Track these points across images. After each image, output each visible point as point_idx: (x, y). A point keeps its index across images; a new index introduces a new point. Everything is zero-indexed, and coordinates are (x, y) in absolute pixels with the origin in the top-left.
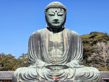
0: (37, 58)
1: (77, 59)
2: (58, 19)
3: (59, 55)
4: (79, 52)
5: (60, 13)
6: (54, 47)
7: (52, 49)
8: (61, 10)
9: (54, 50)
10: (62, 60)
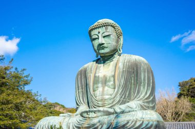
0: (82, 102)
2: (103, 42)
3: (107, 95)
4: (144, 88)
5: (106, 33)
6: (100, 85)
7: (97, 87)
8: (106, 29)
9: (100, 89)
10: (110, 102)
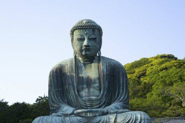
1: (120, 100)
5: (92, 36)
8: (93, 32)
9: (86, 90)
10: (98, 103)
